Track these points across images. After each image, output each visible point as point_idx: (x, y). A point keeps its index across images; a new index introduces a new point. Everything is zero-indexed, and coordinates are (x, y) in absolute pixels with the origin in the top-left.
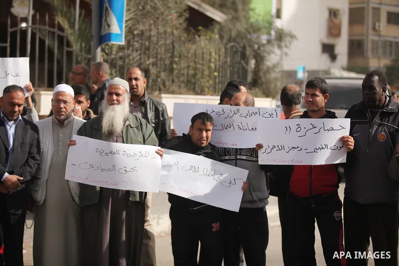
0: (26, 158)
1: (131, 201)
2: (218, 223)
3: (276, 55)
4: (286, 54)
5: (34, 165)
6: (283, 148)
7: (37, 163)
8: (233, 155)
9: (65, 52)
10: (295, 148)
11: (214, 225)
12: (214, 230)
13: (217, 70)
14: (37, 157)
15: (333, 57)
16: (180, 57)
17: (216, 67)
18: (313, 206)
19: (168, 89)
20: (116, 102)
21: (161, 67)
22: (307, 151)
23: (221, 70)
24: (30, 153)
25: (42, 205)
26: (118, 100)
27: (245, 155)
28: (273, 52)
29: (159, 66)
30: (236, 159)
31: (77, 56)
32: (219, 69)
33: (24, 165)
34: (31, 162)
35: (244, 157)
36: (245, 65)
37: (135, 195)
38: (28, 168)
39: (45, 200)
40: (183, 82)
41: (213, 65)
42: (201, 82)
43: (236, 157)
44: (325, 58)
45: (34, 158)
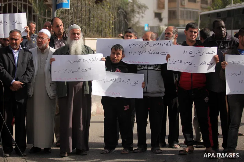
0: (25, 70)
1: (85, 94)
2: (128, 106)
3: (137, 17)
4: (142, 17)
5: (30, 74)
6: (181, 62)
7: (31, 73)
8: (146, 67)
9: (32, 15)
10: (188, 63)
11: (125, 107)
12: (125, 110)
13: (113, 24)
14: (32, 70)
15: (161, 20)
16: (94, 17)
17: (113, 22)
18: (193, 94)
19: (88, 35)
20: (77, 38)
21: (83, 23)
22: (195, 65)
23: (115, 24)
24: (27, 68)
25: (31, 97)
26: (78, 37)
27: (153, 67)
28: (136, 16)
29: (82, 22)
30: (148, 69)
31: (38, 17)
32: (114, 23)
33: (24, 75)
34: (28, 73)
35: (153, 68)
36: (127, 21)
37: (87, 91)
38: (27, 76)
39: (33, 94)
40: (96, 31)
41: (111, 21)
42: (105, 31)
43: (148, 68)
44: (156, 20)
45: (29, 70)
